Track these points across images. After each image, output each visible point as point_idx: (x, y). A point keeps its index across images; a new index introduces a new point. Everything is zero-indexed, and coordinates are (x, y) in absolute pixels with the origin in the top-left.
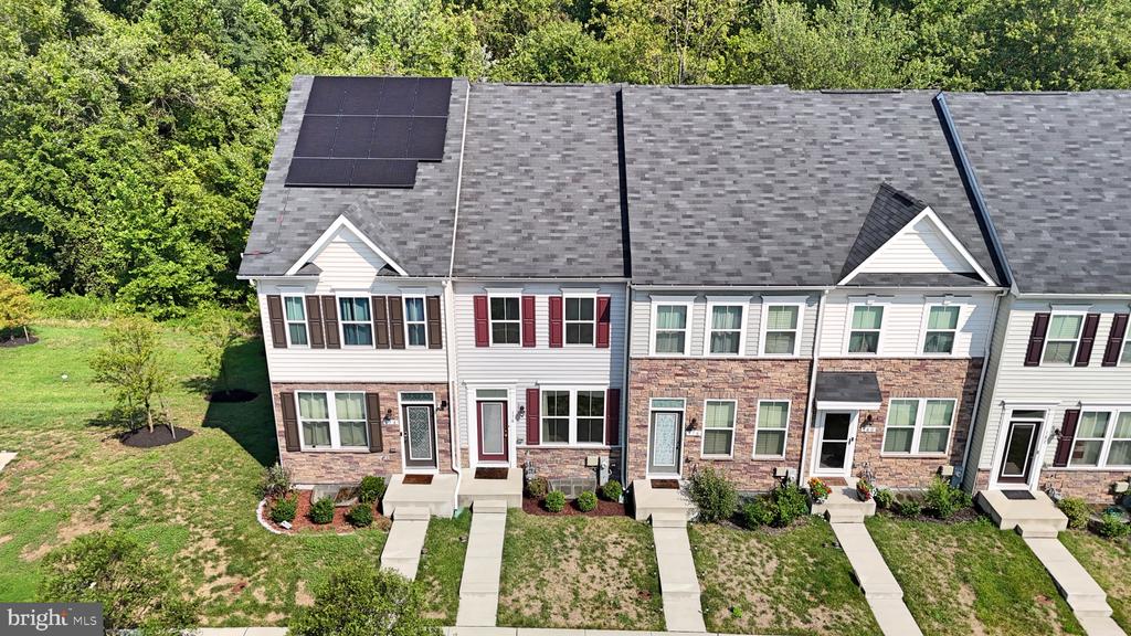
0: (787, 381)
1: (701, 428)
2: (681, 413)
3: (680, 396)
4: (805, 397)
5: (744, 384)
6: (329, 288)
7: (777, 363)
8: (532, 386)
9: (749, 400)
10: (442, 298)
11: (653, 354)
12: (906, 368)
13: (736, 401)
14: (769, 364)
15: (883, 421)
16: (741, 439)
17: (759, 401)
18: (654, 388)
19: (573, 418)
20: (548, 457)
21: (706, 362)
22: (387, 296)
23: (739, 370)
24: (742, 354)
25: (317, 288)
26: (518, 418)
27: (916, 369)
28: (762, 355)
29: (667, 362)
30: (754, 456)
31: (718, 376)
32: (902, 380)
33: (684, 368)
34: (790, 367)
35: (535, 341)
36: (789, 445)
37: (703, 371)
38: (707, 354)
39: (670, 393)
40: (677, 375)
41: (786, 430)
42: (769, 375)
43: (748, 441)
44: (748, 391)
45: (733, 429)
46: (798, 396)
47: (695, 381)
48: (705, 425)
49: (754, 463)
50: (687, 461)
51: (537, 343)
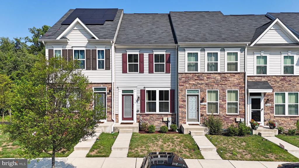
0: (236, 82)
1: (206, 102)
2: (198, 96)
3: (198, 88)
4: (244, 88)
5: (221, 83)
6: (71, 47)
7: (232, 74)
8: (142, 88)
9: (223, 90)
10: (111, 50)
11: (186, 71)
12: (278, 80)
13: (218, 90)
14: (229, 75)
15: (273, 101)
16: (221, 106)
17: (227, 90)
18: (188, 85)
19: (158, 101)
20: (148, 118)
21: (206, 74)
22: (91, 49)
23: (218, 77)
24: (219, 71)
25: (67, 47)
26: (137, 101)
27: (281, 80)
28: (226, 71)
29: (192, 75)
30: (227, 114)
31: (211, 80)
32: (278, 85)
33: (198, 77)
34: (237, 76)
35: (143, 71)
36: (240, 108)
37: (205, 78)
38: (206, 71)
39: (193, 87)
40: (196, 80)
41: (238, 102)
42: (230, 79)
43: (224, 107)
44: (223, 86)
45: (218, 102)
46: (241, 88)
47: (203, 82)
48: (208, 100)
49: (227, 116)
50: (202, 115)
51: (144, 72)
